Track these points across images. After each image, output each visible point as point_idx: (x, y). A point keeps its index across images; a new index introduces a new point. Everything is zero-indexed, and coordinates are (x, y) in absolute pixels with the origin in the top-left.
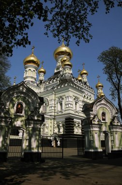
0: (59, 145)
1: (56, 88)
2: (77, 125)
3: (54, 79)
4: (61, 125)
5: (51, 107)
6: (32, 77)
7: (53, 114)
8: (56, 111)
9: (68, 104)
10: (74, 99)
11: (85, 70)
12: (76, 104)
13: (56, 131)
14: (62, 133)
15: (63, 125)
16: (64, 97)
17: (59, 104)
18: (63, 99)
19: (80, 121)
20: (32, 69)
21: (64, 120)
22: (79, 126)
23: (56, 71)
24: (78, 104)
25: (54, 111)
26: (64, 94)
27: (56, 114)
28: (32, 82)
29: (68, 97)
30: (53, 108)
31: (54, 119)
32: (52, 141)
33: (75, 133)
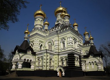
0: (63, 75)
1: (59, 32)
2: (76, 59)
3: (56, 27)
4: (64, 59)
5: (56, 46)
6: (40, 25)
7: (57, 51)
8: (59, 49)
9: (69, 43)
10: (74, 40)
11: (76, 23)
12: (75, 44)
13: (60, 64)
14: (65, 66)
15: (66, 59)
16: (66, 38)
17: (62, 43)
18: (65, 39)
19: (78, 56)
20: (41, 20)
21: (67, 55)
22: (77, 60)
23: (56, 23)
24: (76, 44)
25: (58, 49)
26: (66, 36)
27: (60, 51)
28: (40, 28)
29: (69, 38)
30: (57, 47)
31: (58, 55)
32: (57, 72)
33: (75, 65)
